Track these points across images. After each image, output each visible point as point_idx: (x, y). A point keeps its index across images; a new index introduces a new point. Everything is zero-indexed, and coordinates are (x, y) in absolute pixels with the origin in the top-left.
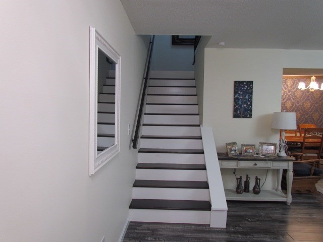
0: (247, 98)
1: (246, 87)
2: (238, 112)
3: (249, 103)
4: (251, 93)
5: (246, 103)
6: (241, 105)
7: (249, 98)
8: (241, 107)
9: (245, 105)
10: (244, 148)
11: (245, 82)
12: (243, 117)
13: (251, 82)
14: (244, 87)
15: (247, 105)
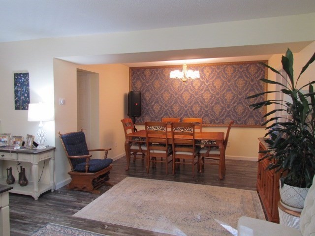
0: (24, 89)
1: (23, 79)
2: (18, 105)
3: (26, 95)
4: (28, 85)
5: (23, 95)
6: (20, 97)
7: (26, 90)
8: (20, 99)
9: (23, 97)
10: (14, 139)
11: (22, 74)
12: (22, 109)
13: (27, 74)
14: (21, 79)
15: (25, 97)
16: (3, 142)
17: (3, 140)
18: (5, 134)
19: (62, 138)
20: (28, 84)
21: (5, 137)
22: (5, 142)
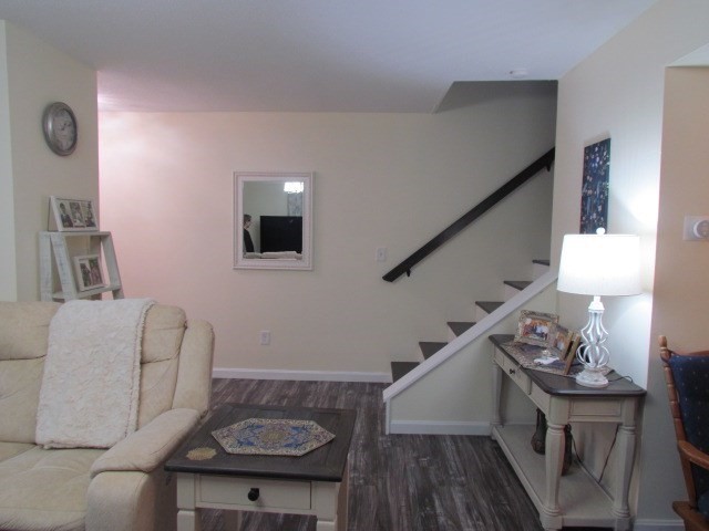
0: (598, 191)
1: (598, 159)
4: (605, 178)
5: (595, 207)
6: (590, 214)
7: (600, 194)
8: (589, 221)
9: (594, 215)
11: (597, 145)
13: (606, 144)
14: (595, 160)
15: (597, 212)
16: (538, 334)
17: (539, 331)
18: (545, 315)
19: (670, 365)
20: (607, 172)
21: (544, 322)
22: (542, 335)
